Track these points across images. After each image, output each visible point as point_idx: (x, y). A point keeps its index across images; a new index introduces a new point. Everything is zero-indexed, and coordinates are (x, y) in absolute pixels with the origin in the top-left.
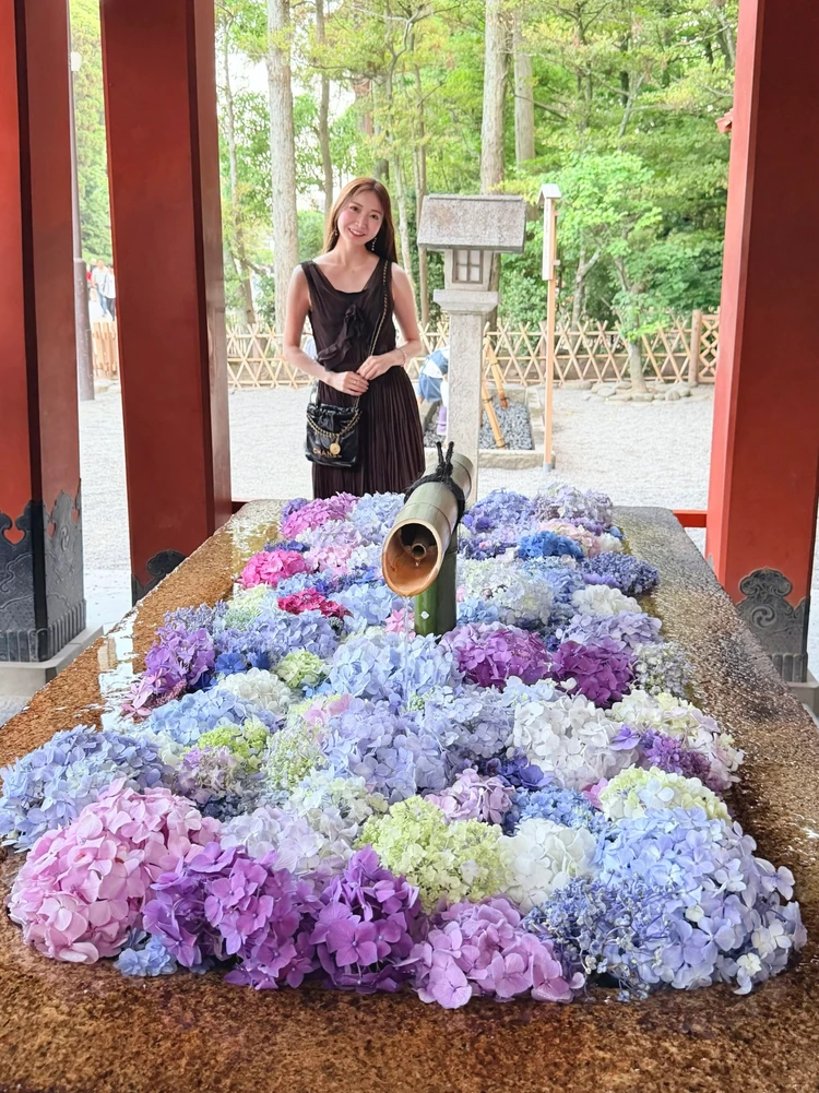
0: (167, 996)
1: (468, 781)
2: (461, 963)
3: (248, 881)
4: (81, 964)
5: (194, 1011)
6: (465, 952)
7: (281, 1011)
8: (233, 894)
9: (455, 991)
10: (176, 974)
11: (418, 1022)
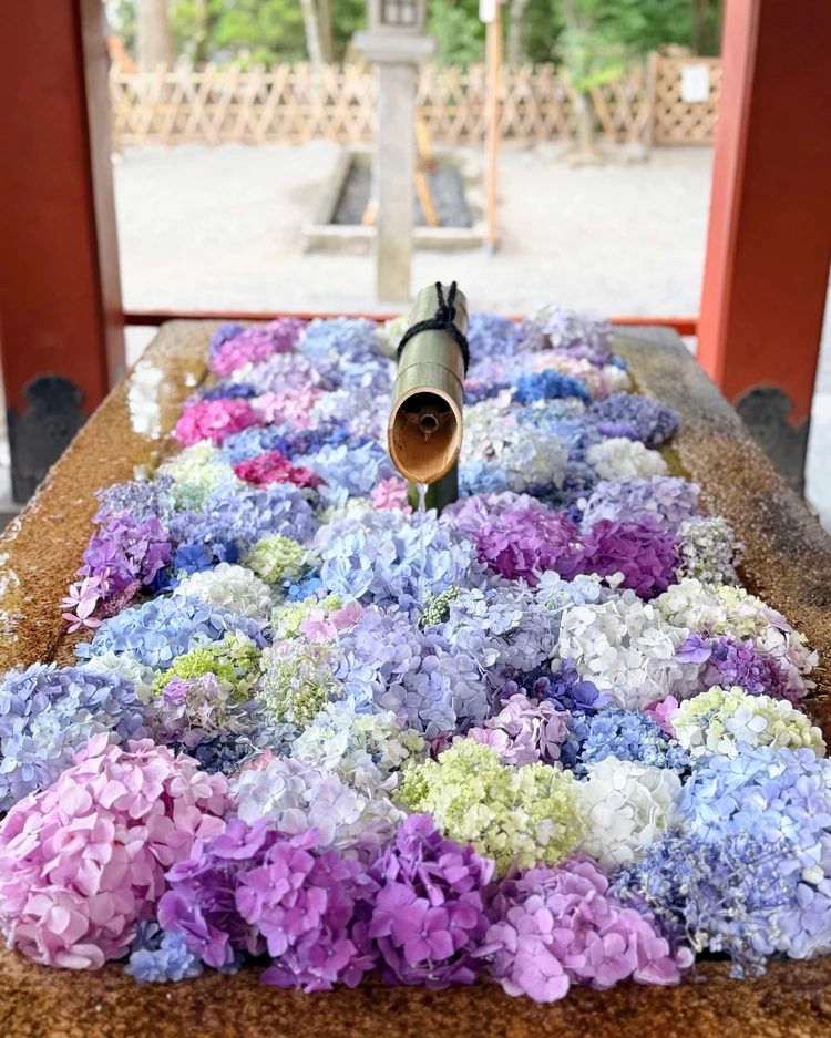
0: (199, 1008)
1: (517, 709)
2: (553, 949)
3: (292, 870)
4: (83, 971)
5: (236, 1026)
6: (558, 936)
7: (341, 1018)
8: (274, 887)
9: (547, 981)
10: (202, 977)
11: (509, 1022)
